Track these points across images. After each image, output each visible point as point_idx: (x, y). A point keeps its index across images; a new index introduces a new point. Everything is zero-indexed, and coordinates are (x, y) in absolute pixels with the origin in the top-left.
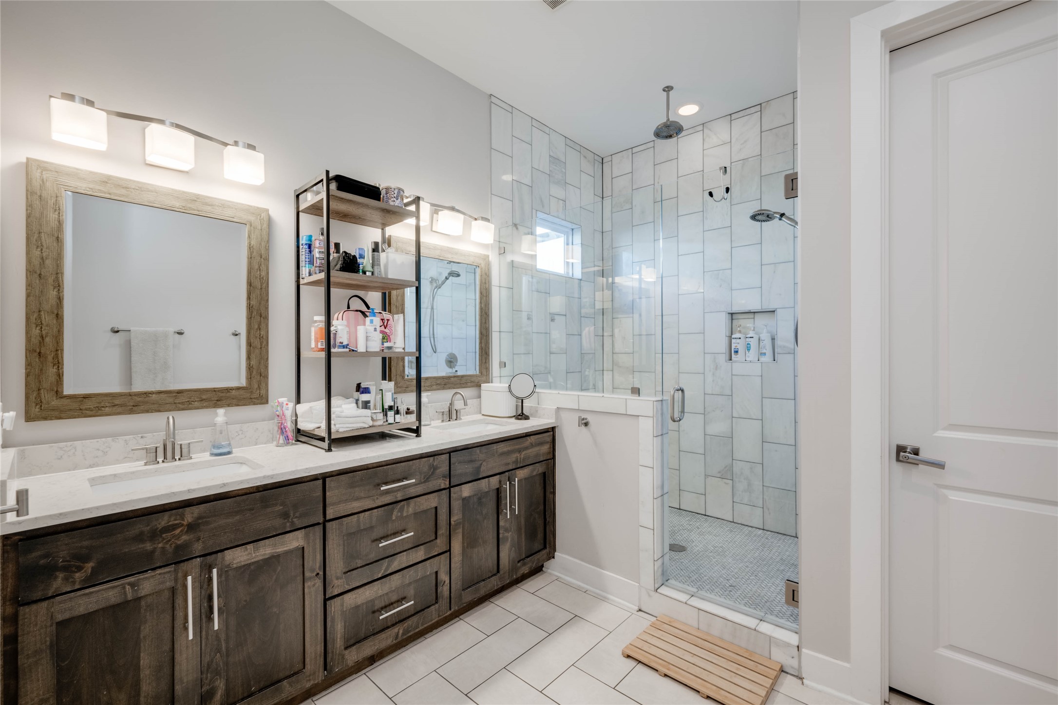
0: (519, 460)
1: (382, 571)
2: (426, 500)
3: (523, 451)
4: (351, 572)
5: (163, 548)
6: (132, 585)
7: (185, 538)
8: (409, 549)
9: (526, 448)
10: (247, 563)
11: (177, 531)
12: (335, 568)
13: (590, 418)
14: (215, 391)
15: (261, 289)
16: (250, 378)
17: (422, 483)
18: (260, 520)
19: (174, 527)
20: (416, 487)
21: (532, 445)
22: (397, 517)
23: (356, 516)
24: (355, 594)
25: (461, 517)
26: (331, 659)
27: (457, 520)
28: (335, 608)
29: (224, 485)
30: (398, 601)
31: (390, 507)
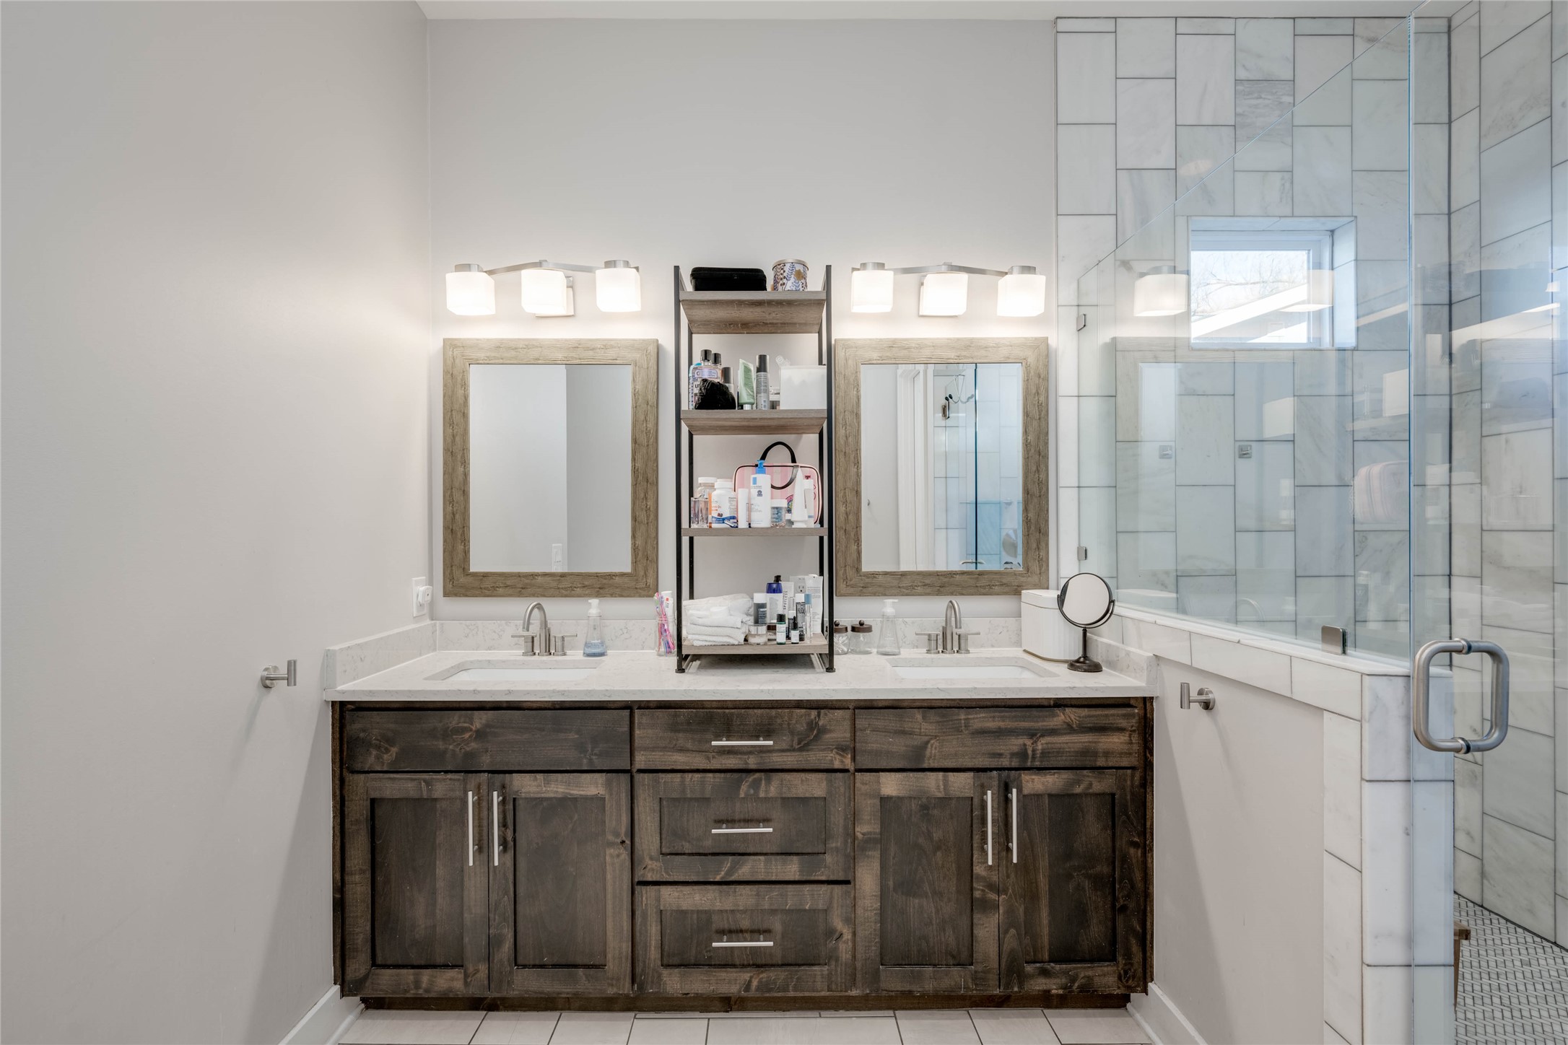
0: (1030, 752)
1: (723, 873)
2: (802, 781)
3: (1042, 736)
4: (673, 857)
5: (453, 751)
6: (428, 783)
7: (474, 745)
8: (772, 854)
9: (1053, 732)
10: (536, 796)
11: (467, 736)
12: (649, 841)
13: (1217, 693)
14: (597, 576)
15: (648, 445)
16: (635, 562)
17: (794, 750)
18: (552, 746)
19: (464, 730)
20: (784, 754)
21: (1070, 729)
22: (746, 794)
23: (679, 775)
24: (677, 892)
25: (878, 831)
26: (643, 970)
27: (869, 833)
28: (646, 899)
29: (510, 692)
30: (752, 931)
31: (736, 776)
